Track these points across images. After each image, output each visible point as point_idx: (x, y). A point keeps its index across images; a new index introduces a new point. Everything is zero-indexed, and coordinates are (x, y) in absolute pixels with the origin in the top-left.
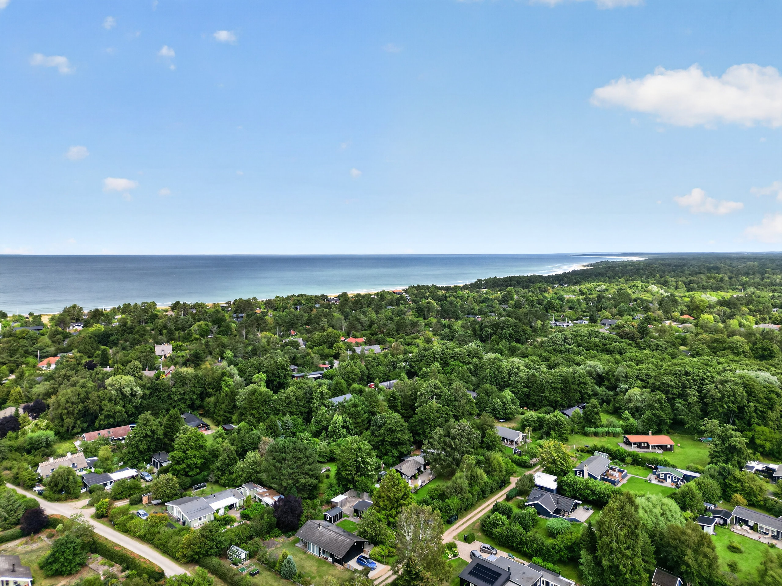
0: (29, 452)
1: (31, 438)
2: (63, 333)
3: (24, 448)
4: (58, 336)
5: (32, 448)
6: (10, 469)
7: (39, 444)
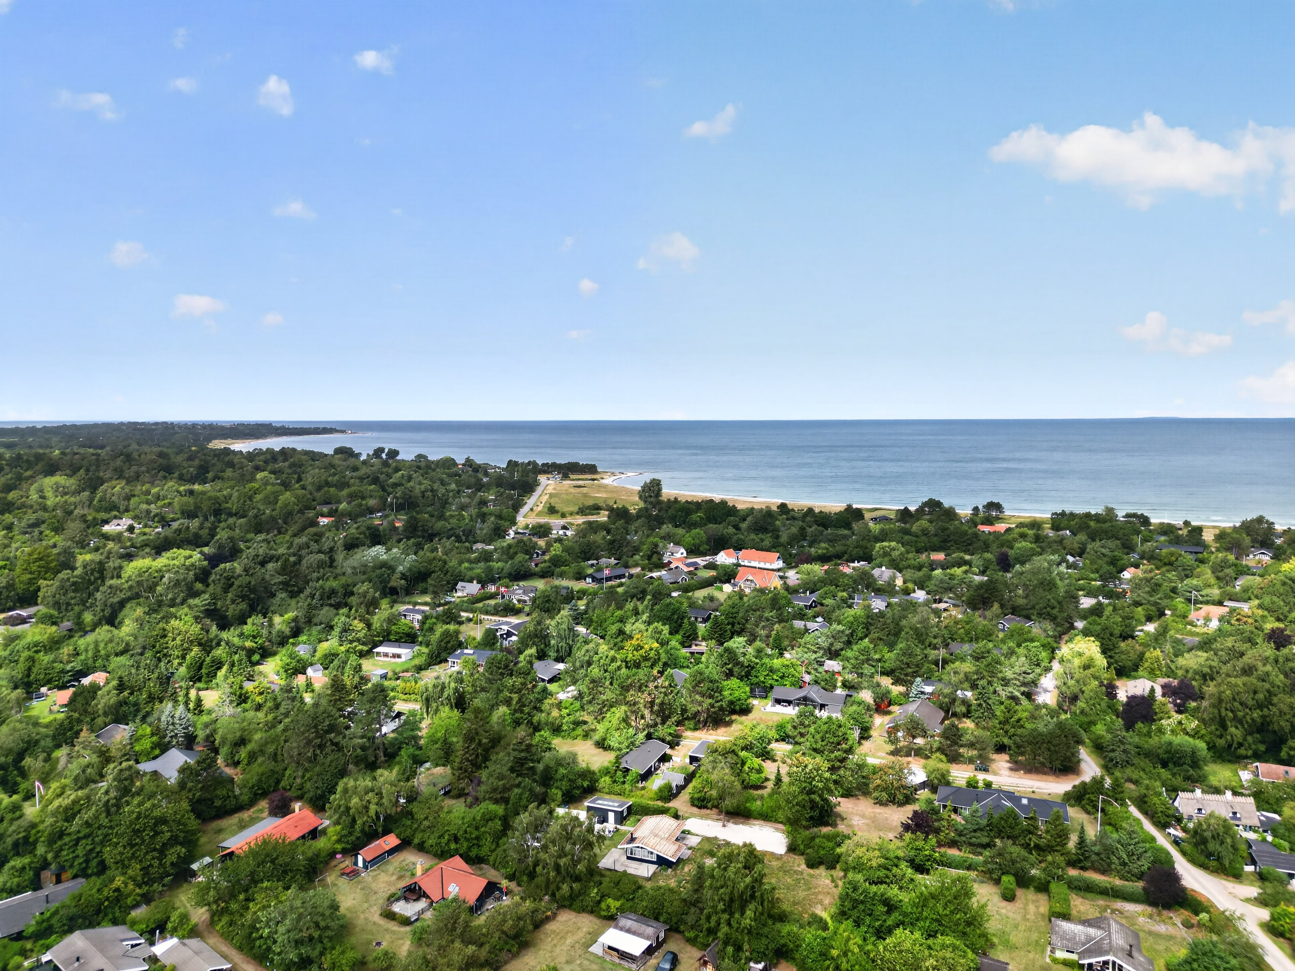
0: (1165, 765)
1: (1170, 744)
2: (1236, 565)
3: (1158, 756)
4: (1228, 571)
5: (1170, 759)
6: (1136, 782)
7: (1180, 758)
